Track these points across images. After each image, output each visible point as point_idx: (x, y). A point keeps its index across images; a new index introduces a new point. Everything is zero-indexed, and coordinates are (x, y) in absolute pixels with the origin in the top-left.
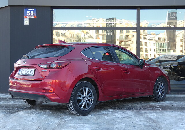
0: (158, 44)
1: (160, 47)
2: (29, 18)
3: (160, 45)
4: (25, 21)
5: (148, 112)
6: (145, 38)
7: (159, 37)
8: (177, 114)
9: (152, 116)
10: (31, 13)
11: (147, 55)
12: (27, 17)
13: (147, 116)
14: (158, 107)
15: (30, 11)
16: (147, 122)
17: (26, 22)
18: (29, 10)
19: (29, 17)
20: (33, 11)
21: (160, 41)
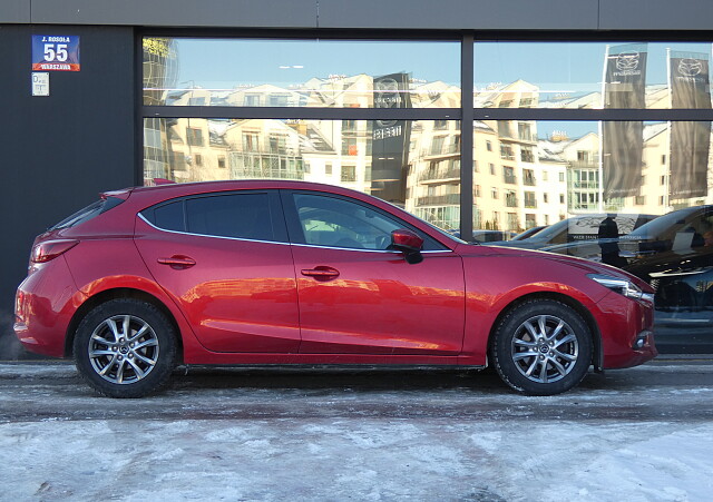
0: (575, 176)
1: (584, 186)
2: (51, 72)
3: (584, 178)
4: (34, 84)
5: (478, 425)
6: (526, 156)
7: (581, 149)
8: (583, 434)
9: (489, 440)
10: (59, 52)
11: (530, 217)
12: (44, 67)
13: (470, 440)
14: (519, 410)
15: (56, 44)
16: (462, 462)
17: (40, 86)
18: (50, 39)
19: (51, 67)
20: (65, 46)
21: (584, 163)
